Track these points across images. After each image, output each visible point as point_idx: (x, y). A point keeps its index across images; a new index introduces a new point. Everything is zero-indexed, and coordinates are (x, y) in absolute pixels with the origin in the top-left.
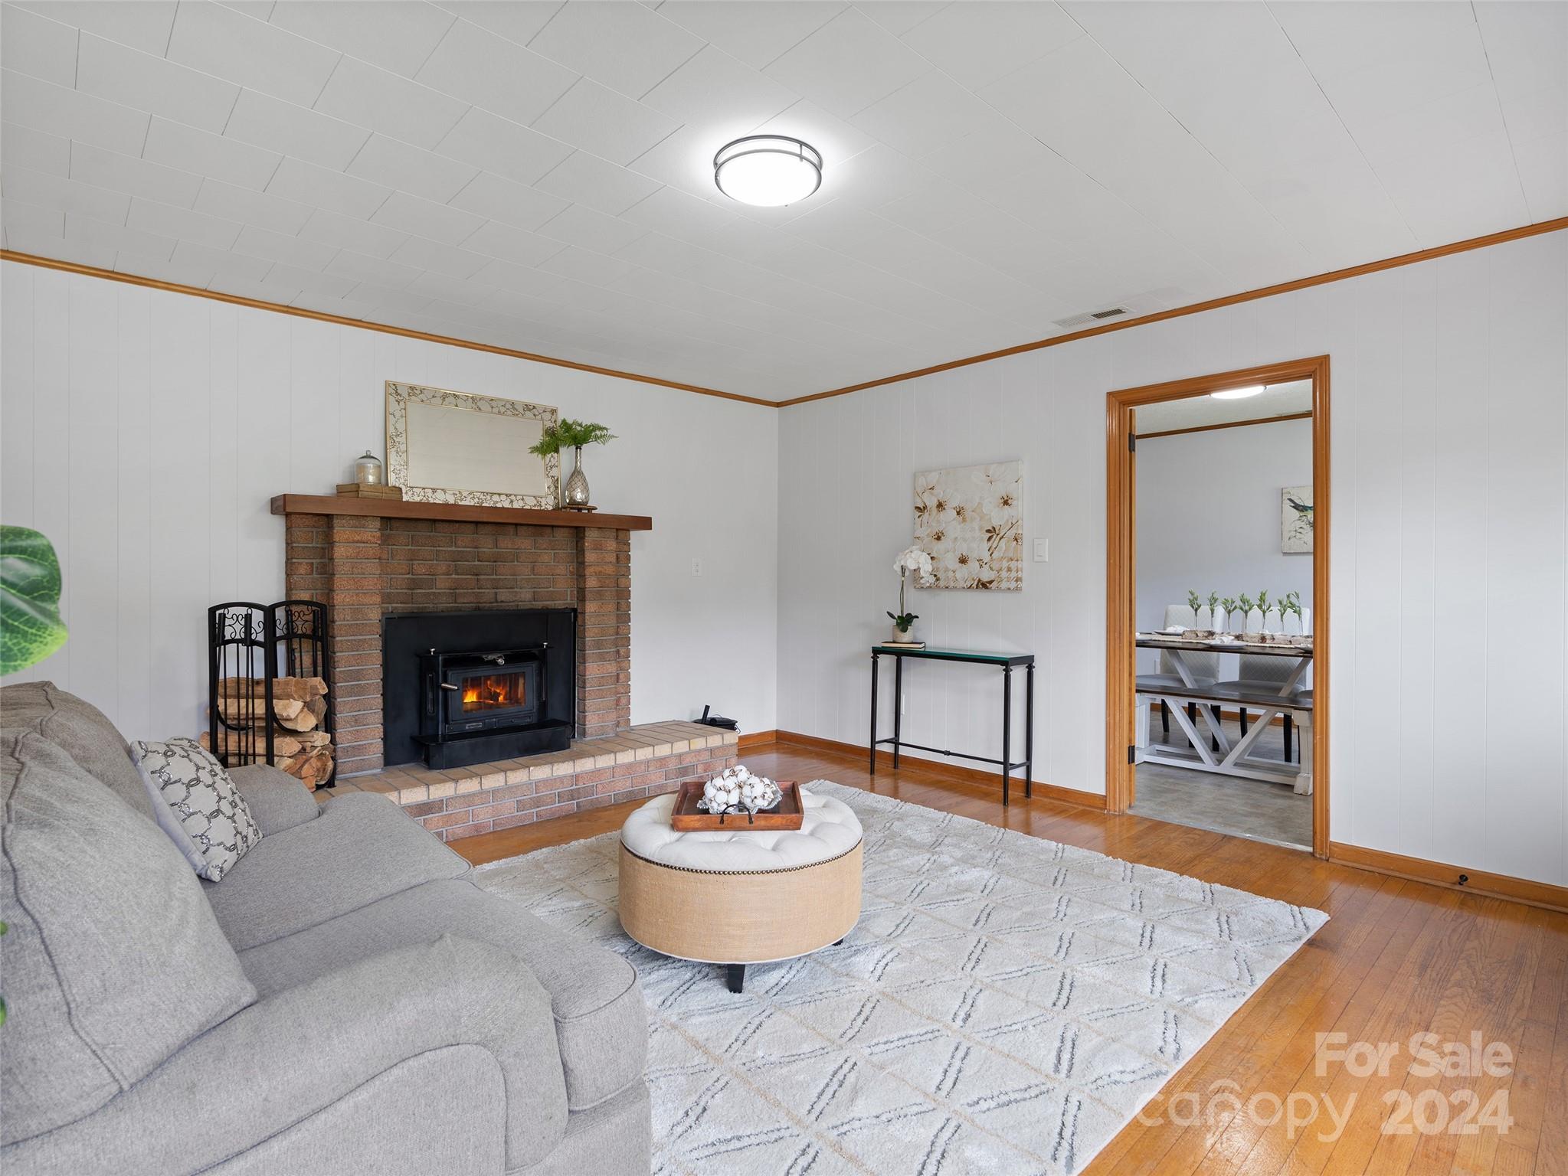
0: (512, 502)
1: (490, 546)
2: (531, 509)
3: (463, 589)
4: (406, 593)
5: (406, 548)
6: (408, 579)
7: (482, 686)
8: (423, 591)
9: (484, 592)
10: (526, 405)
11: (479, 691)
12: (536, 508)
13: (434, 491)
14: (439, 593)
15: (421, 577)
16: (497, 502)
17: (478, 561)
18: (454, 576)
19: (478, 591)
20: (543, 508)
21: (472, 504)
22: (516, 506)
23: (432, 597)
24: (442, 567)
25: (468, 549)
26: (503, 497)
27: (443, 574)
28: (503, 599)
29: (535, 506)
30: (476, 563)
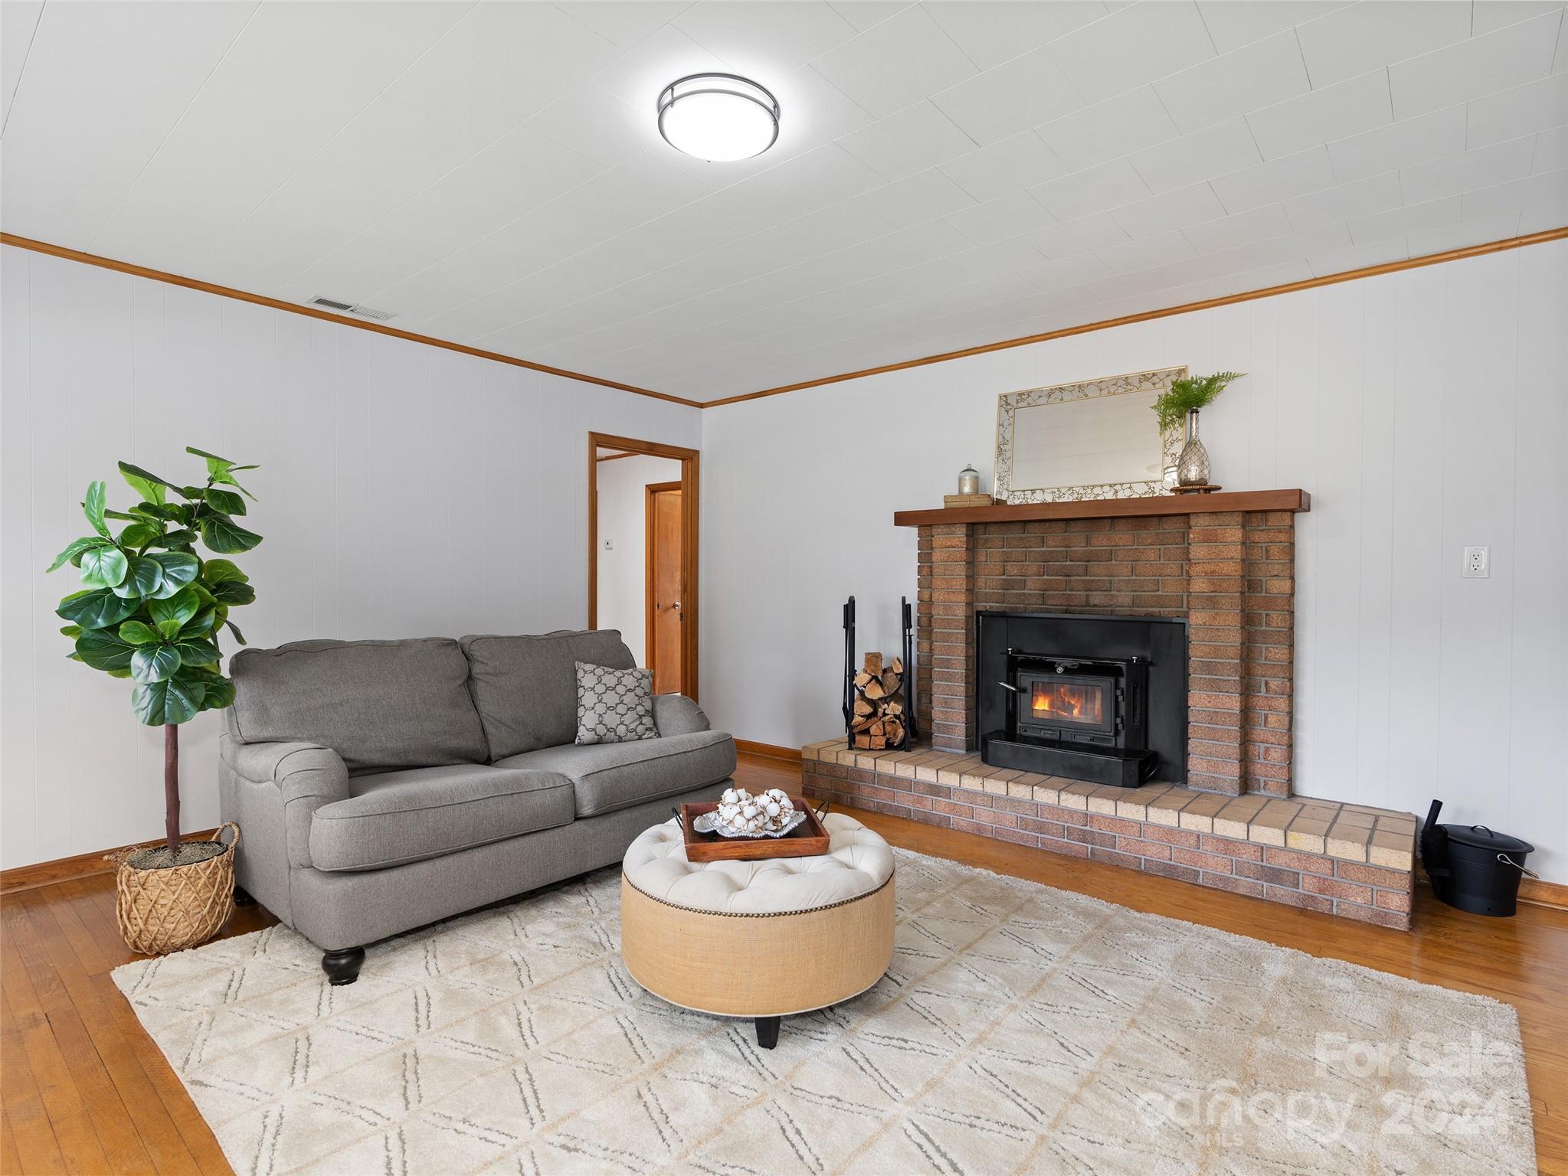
0: (1116, 492)
1: (1082, 545)
2: (1140, 498)
3: (1053, 590)
4: (1000, 593)
5: (1000, 550)
6: (1002, 579)
7: (1055, 693)
8: (1016, 592)
9: (1075, 595)
10: (1144, 375)
11: (1051, 698)
12: (1147, 496)
13: (1033, 491)
14: (1030, 594)
15: (1013, 578)
16: (1098, 495)
17: (1070, 561)
18: (1045, 577)
19: (1070, 593)
20: (1157, 494)
21: (1071, 500)
22: (1121, 496)
23: (1022, 598)
24: (1033, 568)
25: (1059, 549)
26: (1106, 489)
27: (1034, 575)
28: (1096, 602)
29: (1146, 493)
30: (1068, 563)
